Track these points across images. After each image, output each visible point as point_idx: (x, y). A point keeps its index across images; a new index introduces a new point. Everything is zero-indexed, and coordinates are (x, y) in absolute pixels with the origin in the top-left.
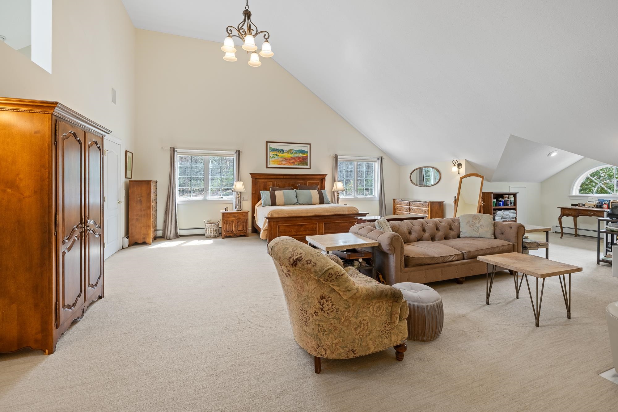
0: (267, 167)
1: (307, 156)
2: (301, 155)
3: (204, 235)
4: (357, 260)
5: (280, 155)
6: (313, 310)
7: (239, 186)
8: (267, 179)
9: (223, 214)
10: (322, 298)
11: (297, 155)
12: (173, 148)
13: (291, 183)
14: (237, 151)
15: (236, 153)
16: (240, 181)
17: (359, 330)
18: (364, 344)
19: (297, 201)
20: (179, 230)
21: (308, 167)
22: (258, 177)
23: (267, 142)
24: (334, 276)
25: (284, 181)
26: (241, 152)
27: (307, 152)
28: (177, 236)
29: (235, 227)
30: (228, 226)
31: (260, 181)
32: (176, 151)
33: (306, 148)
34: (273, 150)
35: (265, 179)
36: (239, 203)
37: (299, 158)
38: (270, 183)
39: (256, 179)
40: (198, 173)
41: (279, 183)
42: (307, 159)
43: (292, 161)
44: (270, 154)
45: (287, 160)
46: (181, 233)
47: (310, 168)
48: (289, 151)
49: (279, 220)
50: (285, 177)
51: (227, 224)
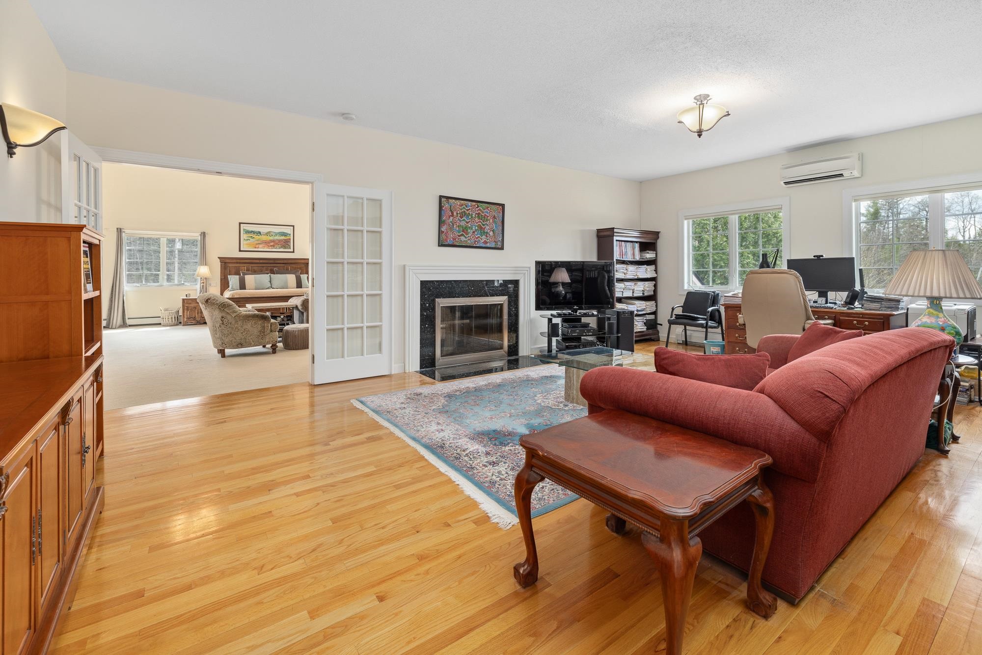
0: (240, 251)
1: (290, 239)
2: (283, 238)
3: (160, 324)
4: (280, 317)
5: (257, 237)
6: (219, 324)
7: (203, 270)
8: (240, 263)
9: (183, 300)
10: (222, 317)
11: (277, 238)
12: (120, 229)
13: (269, 268)
14: (202, 233)
15: (201, 235)
16: (206, 265)
17: (244, 334)
18: (247, 341)
19: (270, 286)
20: (128, 319)
21: (292, 250)
22: (227, 261)
23: (240, 223)
24: (226, 306)
25: (261, 265)
26: (207, 234)
27: (290, 235)
28: (124, 325)
29: (198, 313)
30: (190, 312)
31: (230, 265)
32: (124, 232)
33: (289, 230)
34: (247, 232)
35: (237, 263)
36: (204, 289)
37: (280, 241)
38: (244, 268)
39: (225, 263)
40: (151, 255)
41: (255, 268)
42: (290, 242)
43: (272, 244)
44: (244, 236)
45: (267, 243)
46: (129, 322)
47: (293, 252)
48: (268, 234)
49: (241, 300)
50: (261, 261)
51: (188, 310)
